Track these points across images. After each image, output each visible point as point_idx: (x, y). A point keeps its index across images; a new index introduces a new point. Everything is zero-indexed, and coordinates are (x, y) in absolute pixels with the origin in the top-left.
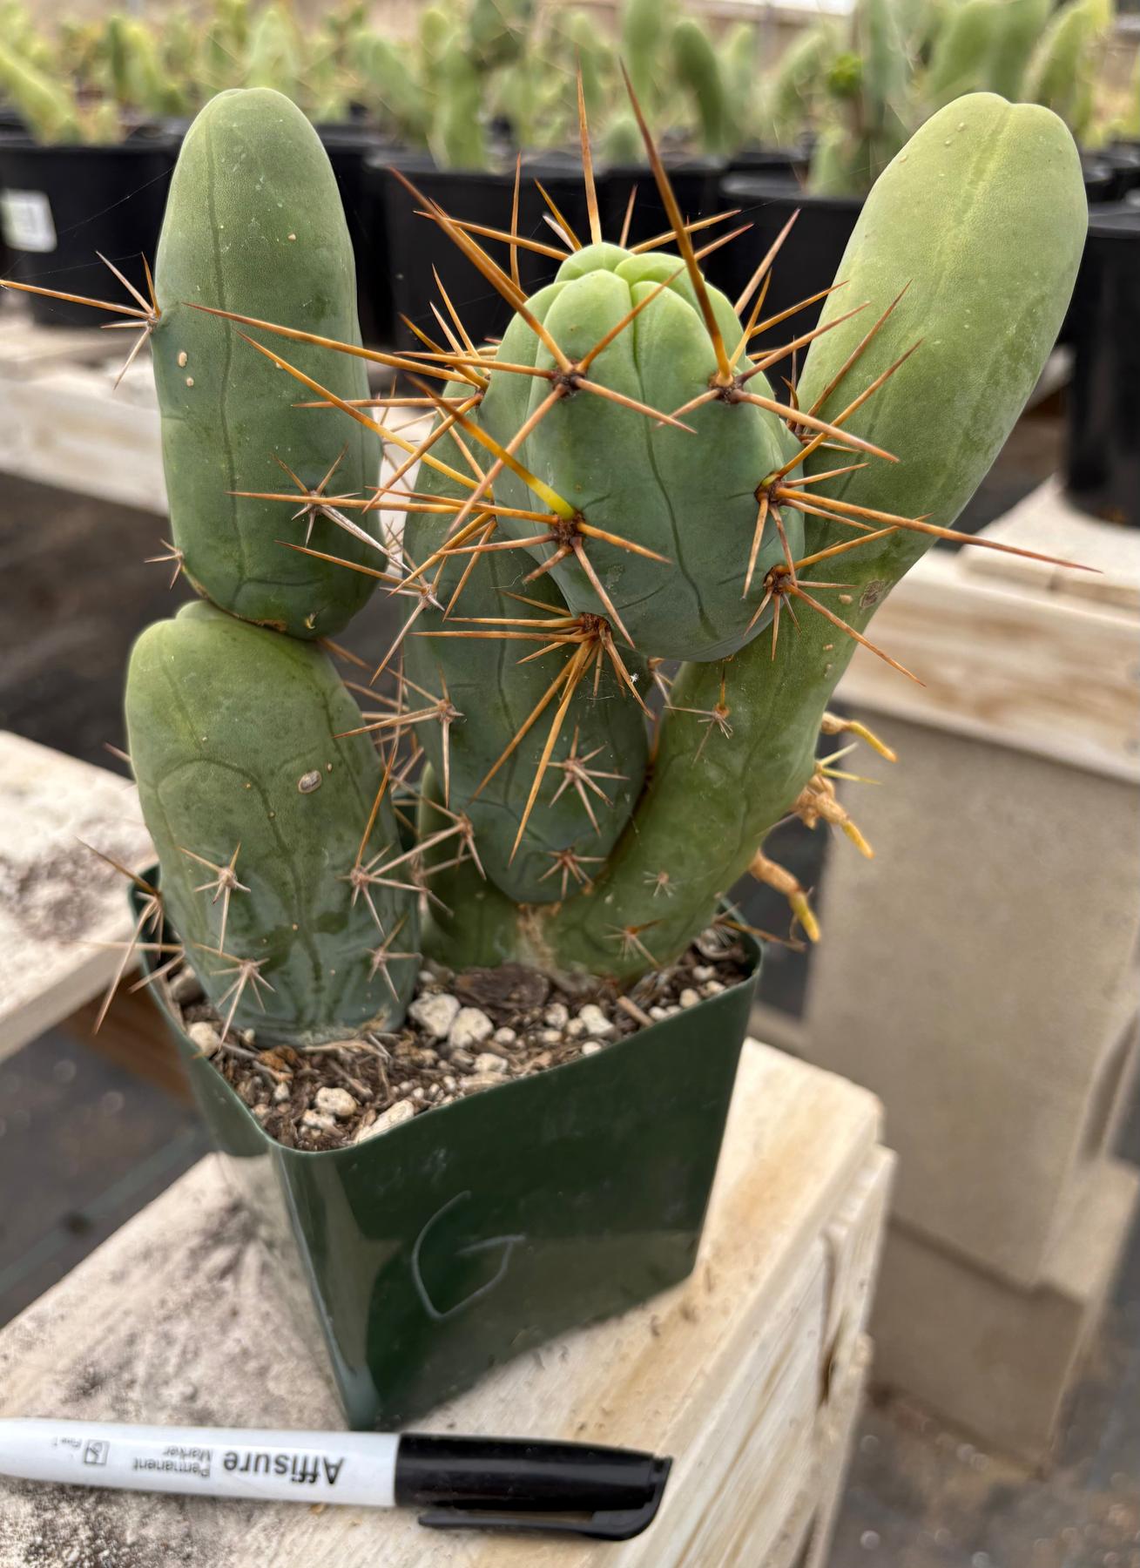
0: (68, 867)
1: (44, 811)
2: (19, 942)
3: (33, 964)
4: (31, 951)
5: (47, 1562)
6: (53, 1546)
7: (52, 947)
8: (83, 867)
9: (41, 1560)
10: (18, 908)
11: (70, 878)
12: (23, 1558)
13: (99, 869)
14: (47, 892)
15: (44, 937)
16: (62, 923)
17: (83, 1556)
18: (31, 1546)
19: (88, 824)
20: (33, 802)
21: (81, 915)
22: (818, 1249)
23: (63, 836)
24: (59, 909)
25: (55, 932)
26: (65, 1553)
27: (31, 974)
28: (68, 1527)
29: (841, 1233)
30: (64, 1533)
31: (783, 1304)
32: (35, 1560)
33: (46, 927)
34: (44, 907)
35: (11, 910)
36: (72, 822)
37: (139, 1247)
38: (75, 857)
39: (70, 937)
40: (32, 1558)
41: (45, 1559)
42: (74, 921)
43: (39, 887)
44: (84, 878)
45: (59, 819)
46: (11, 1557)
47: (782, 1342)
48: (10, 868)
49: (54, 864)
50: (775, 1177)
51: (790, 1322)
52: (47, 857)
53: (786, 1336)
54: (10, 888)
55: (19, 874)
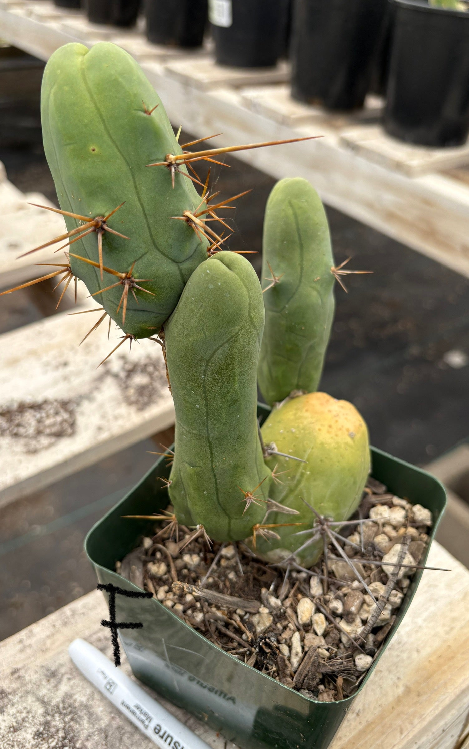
0: (151, 369)
2: (119, 404)
3: (122, 417)
4: (124, 410)
5: (42, 742)
6: (47, 735)
7: (133, 410)
9: (39, 740)
10: (124, 385)
11: (150, 375)
12: (32, 736)
14: (139, 380)
15: (131, 404)
16: (141, 398)
17: (57, 745)
18: (38, 731)
21: (150, 396)
24: (141, 390)
25: (136, 402)
26: (50, 740)
27: (120, 422)
28: (56, 728)
30: (53, 730)
31: (437, 728)
32: (37, 739)
33: (133, 399)
34: (135, 388)
35: (120, 386)
40: (36, 737)
41: (42, 741)
42: (146, 399)
43: (136, 376)
44: (157, 376)
46: (27, 733)
47: (432, 745)
48: (126, 363)
49: (146, 365)
50: (453, 658)
51: (440, 735)
52: (143, 362)
53: (435, 742)
54: (123, 375)
55: (129, 367)
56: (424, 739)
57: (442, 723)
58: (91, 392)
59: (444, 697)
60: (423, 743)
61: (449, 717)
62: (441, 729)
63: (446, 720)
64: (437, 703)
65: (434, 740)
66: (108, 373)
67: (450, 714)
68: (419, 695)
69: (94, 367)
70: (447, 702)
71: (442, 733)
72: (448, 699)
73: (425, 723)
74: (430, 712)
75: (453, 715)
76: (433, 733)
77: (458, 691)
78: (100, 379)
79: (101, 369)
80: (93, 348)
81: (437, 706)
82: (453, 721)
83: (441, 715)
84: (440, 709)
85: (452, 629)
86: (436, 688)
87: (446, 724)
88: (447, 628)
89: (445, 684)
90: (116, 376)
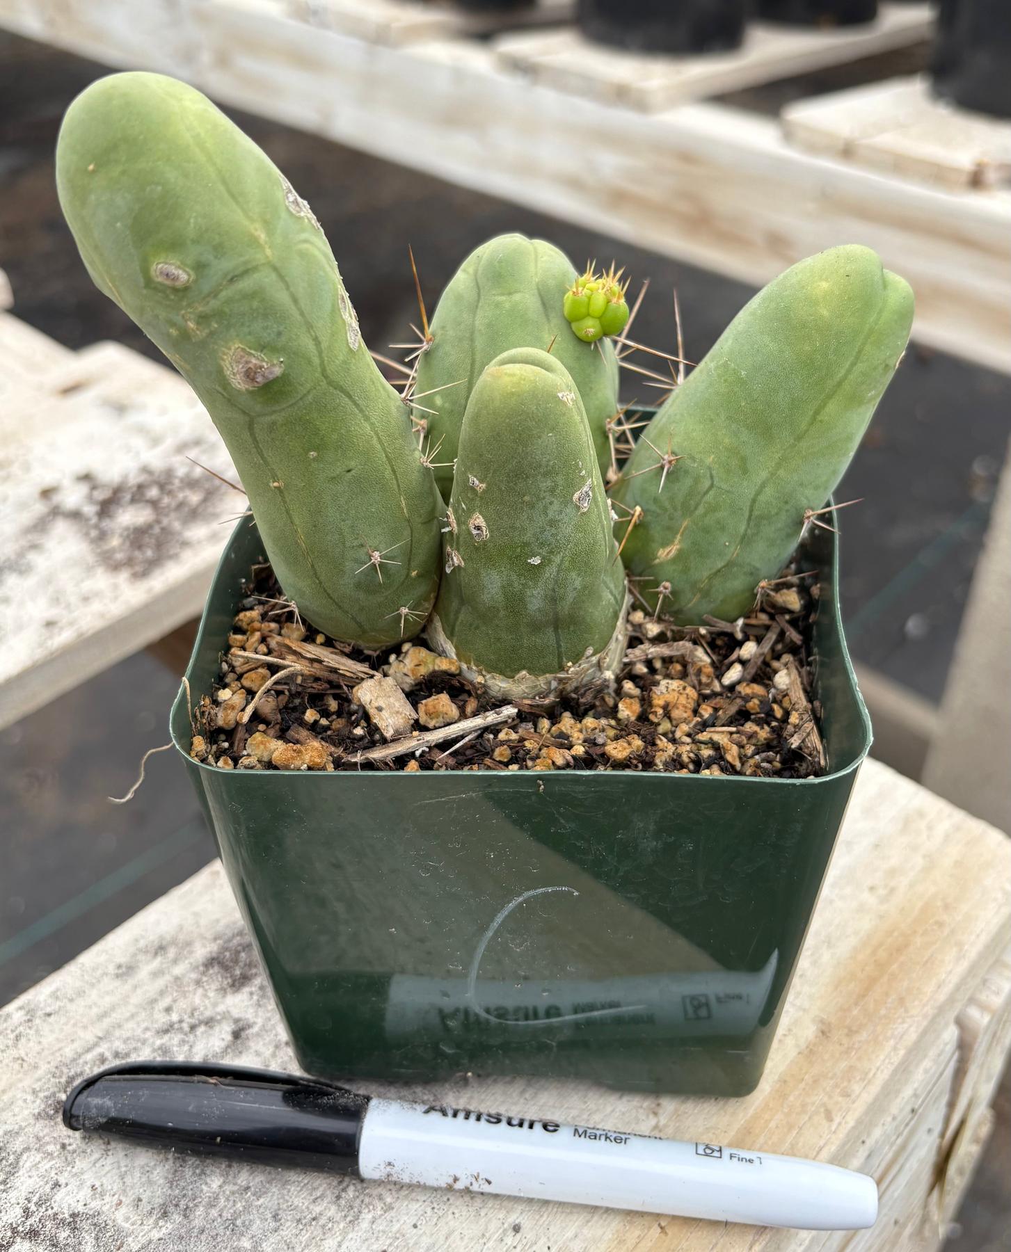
0: (153, 492)
1: (141, 430)
2: (90, 569)
3: (97, 594)
4: (101, 580)
7: (123, 576)
8: (170, 493)
10: (94, 533)
11: (154, 504)
13: (185, 497)
14: (129, 517)
15: (116, 567)
16: (137, 553)
19: (182, 448)
20: (132, 418)
21: (159, 546)
22: (950, 1034)
23: (156, 459)
24: (137, 536)
25: (129, 562)
27: (96, 606)
29: (980, 1019)
31: (900, 1104)
33: (119, 556)
34: (121, 535)
35: (87, 534)
36: (169, 443)
37: (152, 937)
38: (164, 481)
39: (144, 571)
42: (149, 553)
43: (120, 511)
44: (168, 506)
45: (155, 441)
47: (894, 1148)
48: (94, 488)
49: (141, 487)
50: (907, 946)
51: (907, 1125)
52: (134, 479)
53: (899, 1141)
54: (90, 510)
55: (100, 495)
56: (877, 1133)
57: (907, 1092)
58: (21, 554)
59: (906, 1026)
60: (877, 1142)
61: (919, 1077)
62: (908, 1108)
63: (916, 1085)
64: (892, 1042)
65: (898, 1137)
66: (56, 512)
67: (921, 1070)
68: (851, 1032)
69: (22, 506)
70: (913, 1036)
71: (912, 1119)
72: (913, 1029)
73: (874, 1089)
74: (882, 1063)
75: (926, 1071)
76: (894, 1118)
77: (930, 1010)
78: (41, 526)
79: (40, 508)
80: (15, 469)
81: (895, 1049)
82: (929, 1087)
83: (903, 1070)
84: (902, 1052)
85: (892, 890)
86: (883, 1012)
87: (916, 1095)
88: (882, 892)
89: (901, 1001)
90: (75, 515)
